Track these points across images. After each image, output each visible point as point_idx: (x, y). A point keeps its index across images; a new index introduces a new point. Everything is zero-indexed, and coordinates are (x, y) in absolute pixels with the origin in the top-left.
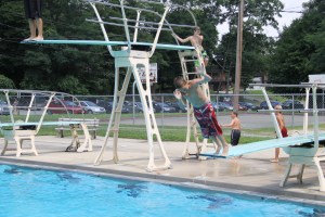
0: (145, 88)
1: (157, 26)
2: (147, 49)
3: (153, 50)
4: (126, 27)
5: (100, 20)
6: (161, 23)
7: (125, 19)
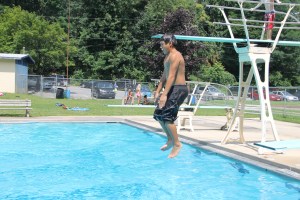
0: (263, 80)
1: (279, 25)
2: (268, 45)
3: (274, 46)
4: (246, 26)
5: (227, 22)
6: (283, 22)
7: (245, 20)
